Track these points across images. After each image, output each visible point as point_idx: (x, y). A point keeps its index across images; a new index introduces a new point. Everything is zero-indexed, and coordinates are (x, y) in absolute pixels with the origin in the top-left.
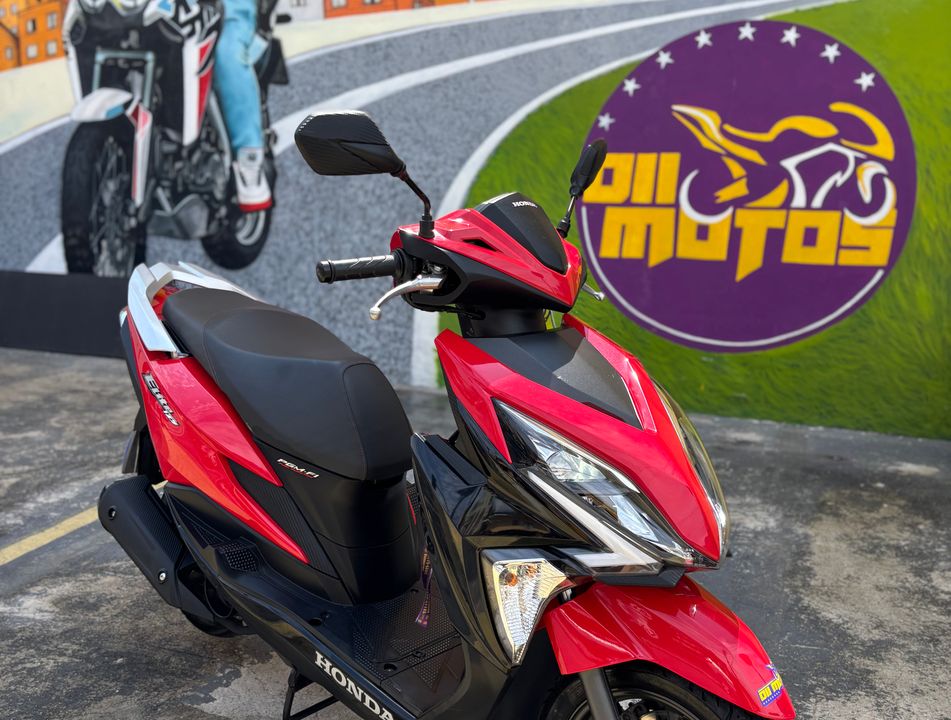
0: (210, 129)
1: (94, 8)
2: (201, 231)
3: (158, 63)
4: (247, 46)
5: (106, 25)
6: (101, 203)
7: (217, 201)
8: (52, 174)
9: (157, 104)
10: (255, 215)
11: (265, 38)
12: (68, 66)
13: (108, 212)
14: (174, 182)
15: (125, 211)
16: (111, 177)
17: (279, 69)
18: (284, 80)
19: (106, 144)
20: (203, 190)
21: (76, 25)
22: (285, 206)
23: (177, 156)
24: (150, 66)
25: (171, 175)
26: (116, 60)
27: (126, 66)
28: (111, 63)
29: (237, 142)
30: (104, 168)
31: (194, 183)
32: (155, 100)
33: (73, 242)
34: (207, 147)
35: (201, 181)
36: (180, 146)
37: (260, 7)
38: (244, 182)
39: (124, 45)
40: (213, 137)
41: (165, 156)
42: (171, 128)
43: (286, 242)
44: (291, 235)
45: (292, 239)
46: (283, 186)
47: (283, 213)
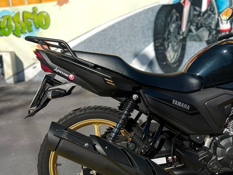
0: (211, 7)
2: (206, 38)
6: (169, 31)
8: (150, 22)
13: (172, 34)
14: (197, 24)
15: (179, 33)
16: (174, 22)
19: (173, 12)
25: (196, 21)
30: (171, 20)
31: (205, 24)
33: (158, 44)
34: (210, 12)
35: (207, 23)
36: (200, 12)
38: (222, 23)
40: (212, 9)
41: (195, 15)
42: (197, 6)
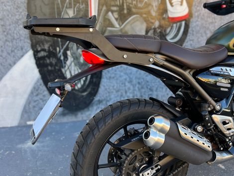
7: (152, 17)
10: (178, 24)
20: (142, 11)
22: (198, 17)
43: (198, 38)
44: (201, 33)
45: (202, 36)
46: (197, 4)
47: (197, 21)
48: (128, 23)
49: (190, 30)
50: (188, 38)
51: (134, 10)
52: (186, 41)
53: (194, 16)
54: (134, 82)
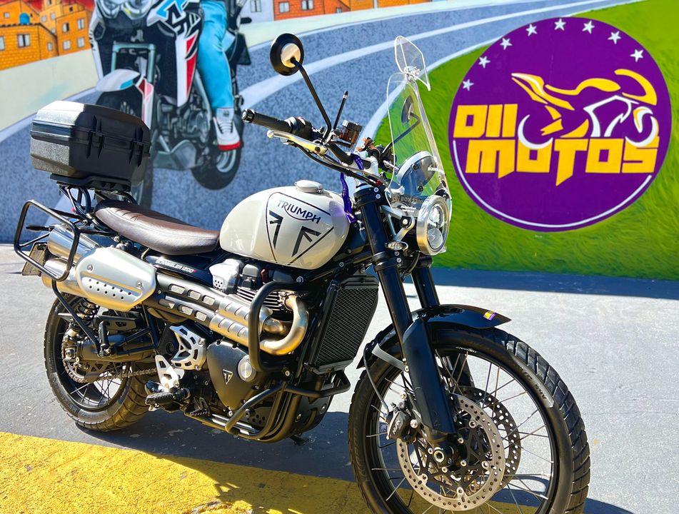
0: (195, 96)
1: (111, 15)
2: (192, 164)
3: (157, 52)
4: (220, 39)
5: (120, 27)
7: (202, 144)
9: (157, 79)
10: (229, 153)
11: (233, 34)
12: (93, 54)
14: (172, 131)
17: (243, 54)
18: (248, 62)
19: (122, 106)
20: (192, 136)
21: (98, 26)
22: (250, 146)
23: (173, 114)
24: (152, 54)
25: (169, 127)
26: (127, 50)
27: (135, 54)
28: (123, 52)
29: (215, 104)
31: (186, 132)
32: (156, 76)
34: (195, 108)
35: (190, 131)
36: (175, 107)
37: (229, 13)
38: (221, 131)
39: (133, 39)
40: (198, 101)
41: (165, 114)
42: (169, 95)
43: (252, 170)
44: (255, 165)
45: (255, 168)
46: (248, 133)
47: (248, 151)
48: (178, 148)
49: (242, 160)
50: (240, 168)
51: (184, 135)
52: (238, 171)
53: (245, 145)
54: (184, 212)
